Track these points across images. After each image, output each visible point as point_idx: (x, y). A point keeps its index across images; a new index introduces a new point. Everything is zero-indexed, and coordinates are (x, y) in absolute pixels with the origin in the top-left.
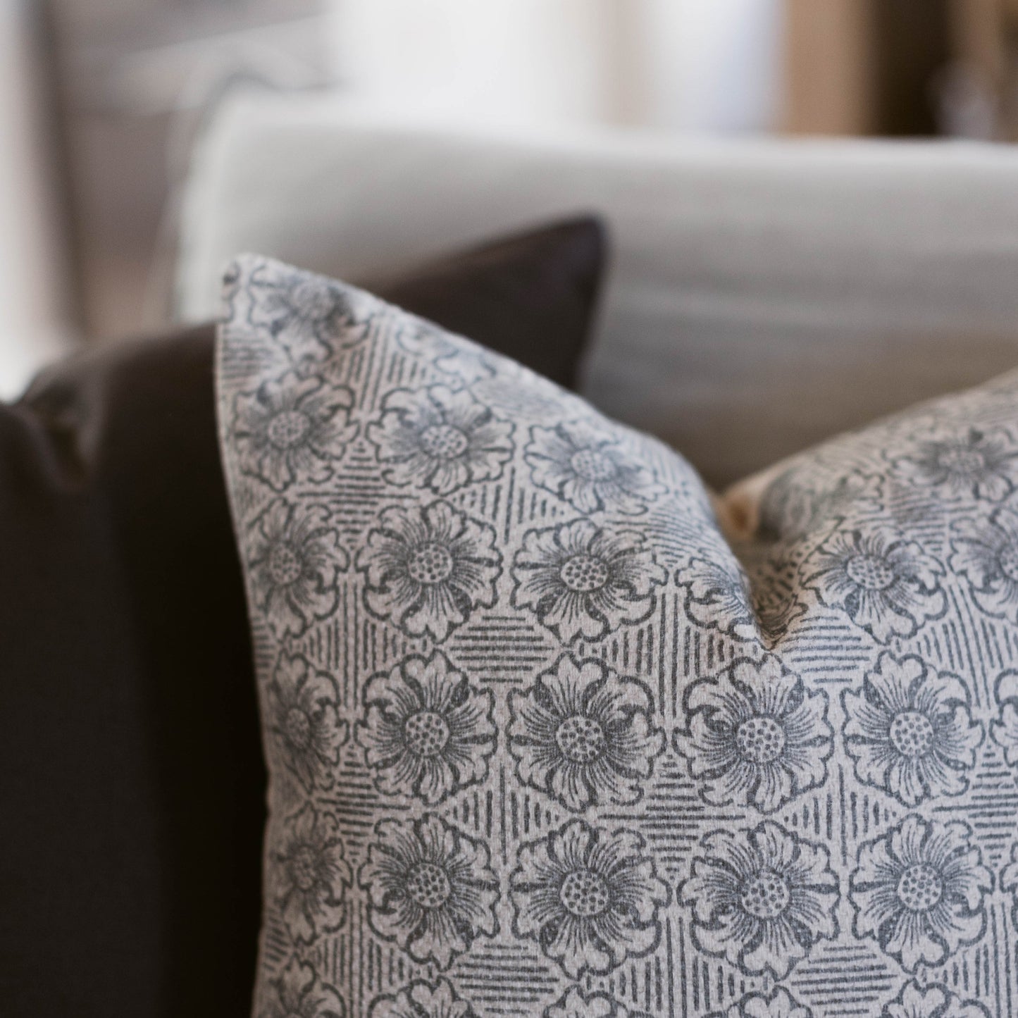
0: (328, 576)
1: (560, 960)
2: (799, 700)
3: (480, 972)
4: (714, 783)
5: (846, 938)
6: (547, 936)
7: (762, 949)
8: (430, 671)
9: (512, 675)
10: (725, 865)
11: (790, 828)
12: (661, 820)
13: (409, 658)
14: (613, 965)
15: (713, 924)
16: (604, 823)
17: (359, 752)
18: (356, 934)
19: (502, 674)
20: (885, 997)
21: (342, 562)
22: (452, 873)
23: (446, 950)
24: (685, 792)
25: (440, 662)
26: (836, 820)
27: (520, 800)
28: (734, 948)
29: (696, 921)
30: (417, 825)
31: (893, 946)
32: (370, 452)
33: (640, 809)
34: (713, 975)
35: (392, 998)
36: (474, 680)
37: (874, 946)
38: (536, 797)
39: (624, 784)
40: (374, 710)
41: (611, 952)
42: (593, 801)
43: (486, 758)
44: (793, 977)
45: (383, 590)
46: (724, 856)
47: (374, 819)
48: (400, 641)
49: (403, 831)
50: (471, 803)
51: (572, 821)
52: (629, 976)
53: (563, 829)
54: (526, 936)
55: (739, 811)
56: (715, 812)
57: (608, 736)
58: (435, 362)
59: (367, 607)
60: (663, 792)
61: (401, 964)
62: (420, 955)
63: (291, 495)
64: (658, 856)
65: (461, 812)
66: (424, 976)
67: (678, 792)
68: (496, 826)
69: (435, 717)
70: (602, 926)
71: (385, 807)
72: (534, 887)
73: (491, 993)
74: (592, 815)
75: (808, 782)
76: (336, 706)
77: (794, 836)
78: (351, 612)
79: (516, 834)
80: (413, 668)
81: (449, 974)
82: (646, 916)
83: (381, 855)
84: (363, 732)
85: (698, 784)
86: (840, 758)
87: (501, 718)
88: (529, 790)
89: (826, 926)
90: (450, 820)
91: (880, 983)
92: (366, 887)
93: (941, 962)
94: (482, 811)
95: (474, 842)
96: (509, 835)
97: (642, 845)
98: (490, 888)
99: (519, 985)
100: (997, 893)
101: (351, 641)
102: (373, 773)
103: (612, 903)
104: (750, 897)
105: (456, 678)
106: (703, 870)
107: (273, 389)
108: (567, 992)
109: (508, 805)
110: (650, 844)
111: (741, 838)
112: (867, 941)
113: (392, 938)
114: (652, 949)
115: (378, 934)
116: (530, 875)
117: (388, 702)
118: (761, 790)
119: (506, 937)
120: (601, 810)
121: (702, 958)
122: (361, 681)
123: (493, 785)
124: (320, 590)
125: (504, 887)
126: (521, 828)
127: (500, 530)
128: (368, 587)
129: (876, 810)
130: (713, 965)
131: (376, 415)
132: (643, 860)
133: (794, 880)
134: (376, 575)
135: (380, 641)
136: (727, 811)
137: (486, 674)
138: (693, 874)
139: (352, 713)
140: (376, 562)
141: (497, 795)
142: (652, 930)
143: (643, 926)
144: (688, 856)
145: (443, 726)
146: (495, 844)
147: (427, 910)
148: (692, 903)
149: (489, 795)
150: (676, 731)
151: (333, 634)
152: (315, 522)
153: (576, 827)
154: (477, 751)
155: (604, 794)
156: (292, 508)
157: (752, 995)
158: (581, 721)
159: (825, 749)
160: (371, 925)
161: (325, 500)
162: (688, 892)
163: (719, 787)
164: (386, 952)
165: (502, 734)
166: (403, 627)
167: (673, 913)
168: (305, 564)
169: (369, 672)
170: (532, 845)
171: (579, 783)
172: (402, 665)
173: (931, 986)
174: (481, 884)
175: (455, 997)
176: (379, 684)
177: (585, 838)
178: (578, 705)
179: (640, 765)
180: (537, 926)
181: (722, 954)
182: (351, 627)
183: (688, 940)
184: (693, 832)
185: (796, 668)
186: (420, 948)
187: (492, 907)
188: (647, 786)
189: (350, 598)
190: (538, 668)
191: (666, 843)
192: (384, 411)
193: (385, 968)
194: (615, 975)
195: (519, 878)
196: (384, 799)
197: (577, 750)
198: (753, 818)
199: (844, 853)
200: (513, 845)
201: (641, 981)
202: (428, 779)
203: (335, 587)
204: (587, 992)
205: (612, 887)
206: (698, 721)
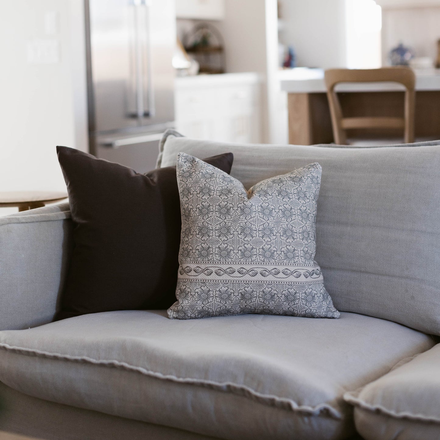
0: (192, 193)
1: (221, 239)
2: (252, 206)
3: (211, 241)
4: (241, 216)
5: (257, 237)
6: (219, 236)
7: (247, 238)
8: (205, 203)
9: (216, 203)
10: (242, 227)
11: (251, 222)
12: (234, 221)
13: (202, 202)
14: (228, 240)
15: (240, 234)
16: (227, 221)
17: (195, 214)
18: (194, 238)
19: (214, 203)
20: (263, 245)
21: (194, 191)
22: (207, 229)
23: (206, 239)
24: (237, 217)
25: (206, 202)
26: (257, 222)
27: (216, 219)
28: (243, 237)
29: (238, 234)
30: (203, 223)
31: (264, 239)
32: (198, 177)
33: (231, 219)
34: (240, 241)
35: (199, 246)
36: (211, 204)
37: (261, 238)
38: (218, 218)
39: (229, 216)
40: (198, 209)
41: (227, 238)
42: (226, 219)
43: (212, 214)
44: (251, 242)
45: (199, 194)
46: (242, 226)
47: (197, 223)
48: (201, 200)
49: (201, 224)
50: (210, 219)
51: (223, 221)
52: (230, 241)
53: (222, 222)
54: (217, 236)
55: (244, 220)
56: (241, 220)
57: (228, 210)
58: (207, 167)
59: (197, 196)
60: (234, 217)
61: (200, 241)
62: (203, 240)
63: (187, 183)
64: (234, 225)
65: (209, 221)
66: (203, 242)
67: (236, 217)
68: (213, 222)
69: (206, 209)
70: (226, 235)
71: (199, 221)
72: (218, 230)
73: (212, 244)
74: (225, 220)
75: (253, 217)
76: (192, 209)
77: (251, 223)
78: (195, 197)
79: (216, 223)
80: (203, 203)
81: (206, 242)
82: (232, 233)
83: (198, 227)
84: (196, 212)
85: (239, 216)
86: (257, 214)
87: (214, 209)
88: (217, 218)
89: (255, 235)
90: (207, 222)
91: (262, 243)
92: (196, 232)
93: (270, 241)
94: (211, 221)
95: (210, 224)
96: (215, 223)
97: (231, 224)
98: (212, 230)
99: (215, 242)
100: (278, 233)
101: (195, 201)
102: (197, 217)
103: (228, 232)
104: (245, 231)
105: (208, 204)
106: (239, 227)
107: (184, 170)
108: (222, 243)
109: (215, 219)
110: (233, 224)
111: (244, 223)
112: (260, 238)
113: (199, 238)
114: (233, 237)
115: (197, 238)
116: (217, 228)
117: (199, 208)
118: (247, 217)
119: (214, 236)
120: (227, 220)
121: (239, 239)
122: (196, 205)
123: (213, 217)
124: (191, 194)
125: (214, 230)
126: (216, 222)
127: (215, 186)
128: (197, 194)
129: (262, 221)
130: (240, 239)
131: (199, 173)
132: (232, 226)
133: (251, 229)
134: (198, 192)
135: (199, 200)
136: (242, 220)
137: (212, 203)
138: (238, 228)
139: (194, 210)
140: (198, 190)
141: (213, 218)
142: (233, 235)
143: (231, 234)
144: (237, 225)
145: (207, 210)
146: (213, 224)
147: (204, 234)
148: (238, 231)
149: (212, 218)
150: (236, 210)
151: (192, 200)
152: (190, 186)
153: (223, 222)
154: (211, 213)
155: (227, 218)
156: (187, 185)
157: (245, 244)
158: (224, 209)
159: (255, 213)
160: (196, 237)
161: (192, 183)
162: (237, 230)
163: (241, 217)
164: (198, 240)
165: (214, 211)
166: (202, 198)
167: (235, 233)
168: (189, 191)
169: (197, 204)
170: (218, 224)
171: (224, 216)
172: (201, 203)
173: (269, 244)
174: (211, 230)
175: (207, 245)
176: (198, 206)
177: (224, 223)
178: (224, 207)
179: (232, 214)
180: (218, 235)
181: (242, 238)
182: (195, 199)
183: (237, 236)
184: (238, 222)
185: (252, 202)
186: (203, 239)
187: (212, 233)
188: (232, 217)
189: (195, 195)
190: (219, 202)
191: (235, 224)
192: (200, 172)
193: (198, 242)
194: (228, 241)
195: (216, 229)
196: (199, 220)
197: (224, 212)
198: (246, 221)
199: (257, 226)
200: (215, 224)
201: (231, 242)
202: (204, 217)
203: (193, 194)
204: (224, 243)
205: (228, 230)
206: (239, 208)
